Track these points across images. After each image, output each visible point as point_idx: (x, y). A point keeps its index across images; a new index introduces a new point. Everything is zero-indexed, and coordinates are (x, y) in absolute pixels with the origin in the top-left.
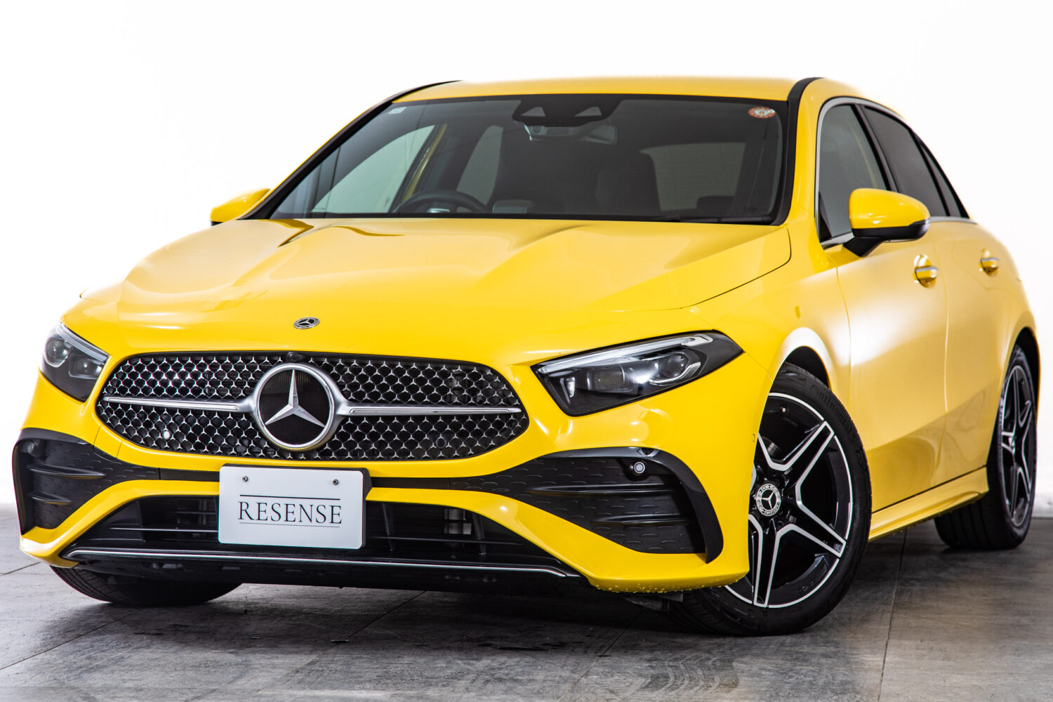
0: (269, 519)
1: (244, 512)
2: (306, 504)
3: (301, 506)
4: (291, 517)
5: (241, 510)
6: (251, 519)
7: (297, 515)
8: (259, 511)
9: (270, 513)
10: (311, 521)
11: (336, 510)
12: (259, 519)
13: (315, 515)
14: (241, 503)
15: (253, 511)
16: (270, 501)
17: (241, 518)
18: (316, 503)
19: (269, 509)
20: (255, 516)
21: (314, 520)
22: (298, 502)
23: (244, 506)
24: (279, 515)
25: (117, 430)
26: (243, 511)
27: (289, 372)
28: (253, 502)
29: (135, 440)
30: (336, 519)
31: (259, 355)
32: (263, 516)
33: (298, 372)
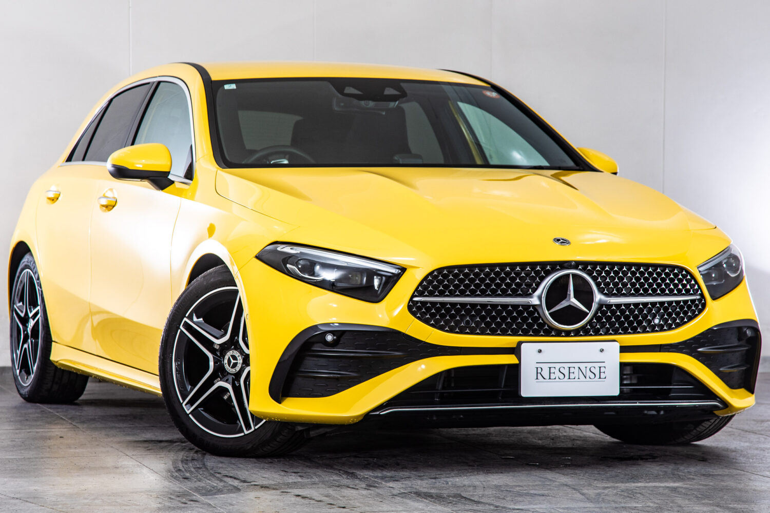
0: (557, 378)
1: (539, 375)
2: (582, 366)
3: (579, 368)
4: (572, 376)
5: (537, 373)
6: (544, 379)
7: (576, 375)
8: (550, 373)
9: (558, 374)
10: (585, 377)
11: (602, 370)
12: (550, 379)
13: (589, 374)
14: (537, 368)
15: (546, 373)
16: (558, 366)
17: (537, 379)
18: (589, 365)
19: (557, 371)
20: (547, 376)
21: (588, 377)
22: (576, 365)
23: (539, 370)
24: (564, 375)
25: (427, 322)
26: (539, 373)
27: (567, 276)
28: (545, 367)
29: (442, 328)
30: (603, 375)
31: (543, 264)
32: (553, 376)
33: (574, 276)
